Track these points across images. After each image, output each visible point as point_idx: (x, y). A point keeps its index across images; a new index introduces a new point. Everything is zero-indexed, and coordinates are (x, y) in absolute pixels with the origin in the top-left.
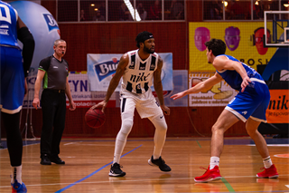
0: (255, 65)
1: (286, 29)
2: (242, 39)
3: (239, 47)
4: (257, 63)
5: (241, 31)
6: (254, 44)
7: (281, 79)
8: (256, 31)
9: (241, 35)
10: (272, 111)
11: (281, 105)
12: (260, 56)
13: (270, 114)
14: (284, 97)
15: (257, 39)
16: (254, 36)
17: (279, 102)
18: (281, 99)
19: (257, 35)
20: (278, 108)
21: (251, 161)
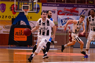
0: (11, 18)
1: (23, 5)
2: (6, 8)
3: (5, 11)
4: (12, 18)
5: (6, 5)
6: (11, 10)
7: (21, 24)
8: (12, 5)
9: (6, 6)
10: (17, 36)
11: (20, 34)
12: (13, 15)
13: (16, 37)
14: (22, 31)
15: (12, 8)
16: (11, 7)
17: (19, 33)
18: (20, 32)
19: (12, 7)
20: (19, 35)
21: (8, 55)
